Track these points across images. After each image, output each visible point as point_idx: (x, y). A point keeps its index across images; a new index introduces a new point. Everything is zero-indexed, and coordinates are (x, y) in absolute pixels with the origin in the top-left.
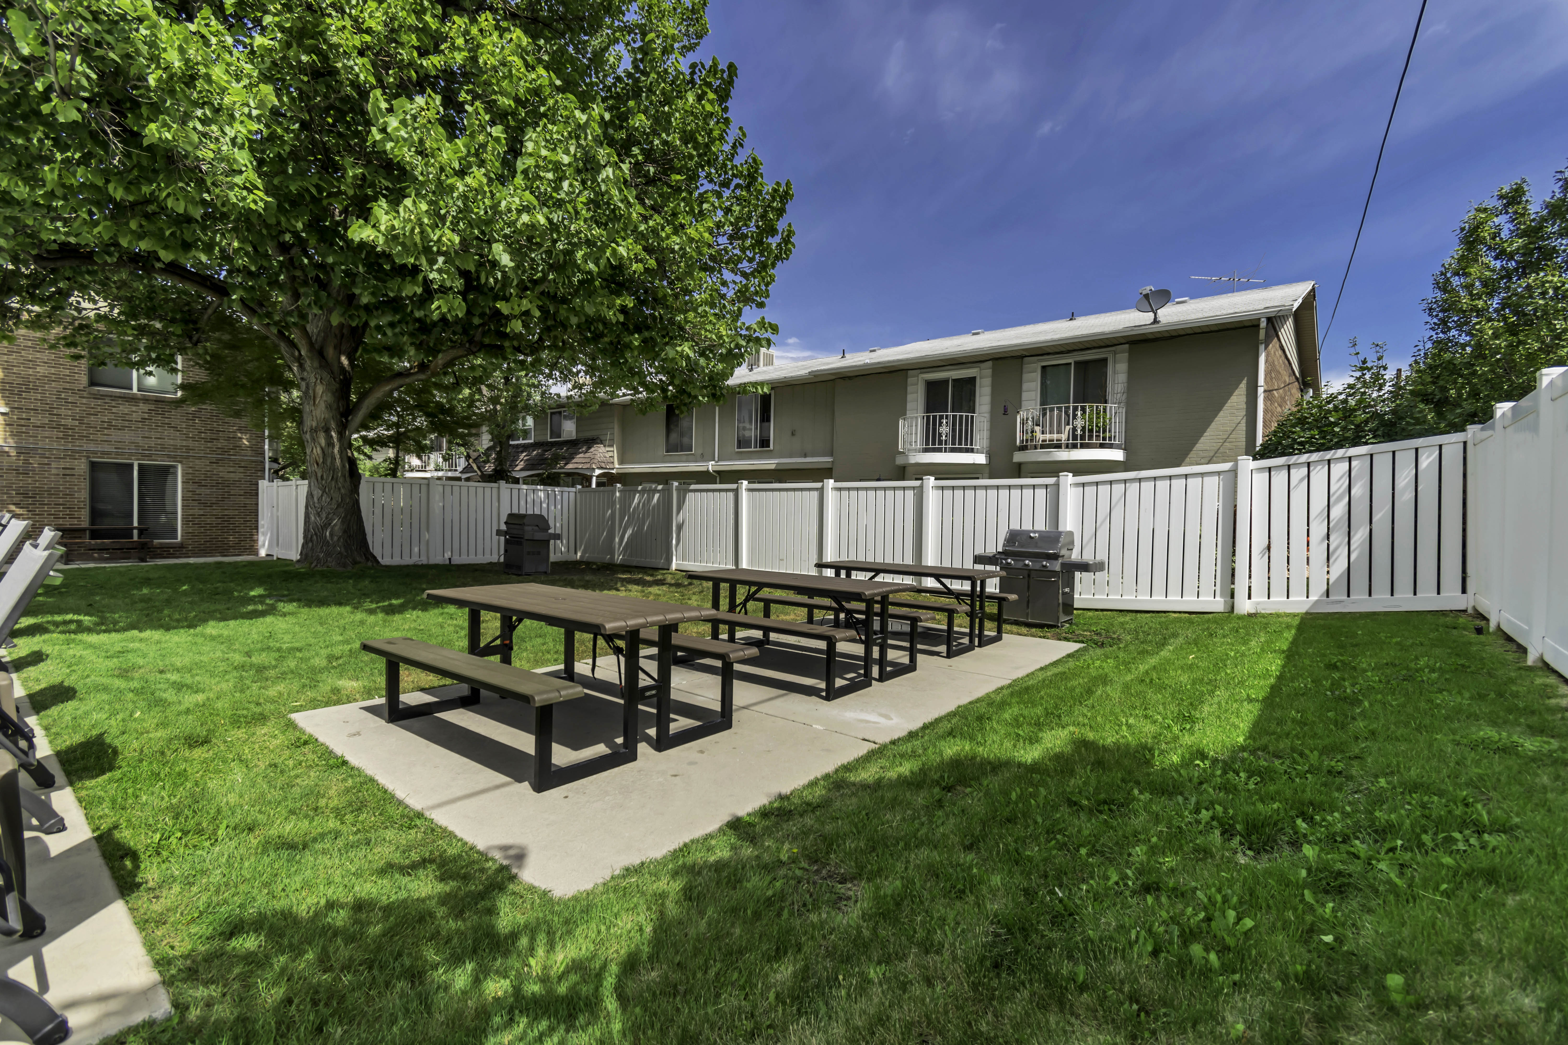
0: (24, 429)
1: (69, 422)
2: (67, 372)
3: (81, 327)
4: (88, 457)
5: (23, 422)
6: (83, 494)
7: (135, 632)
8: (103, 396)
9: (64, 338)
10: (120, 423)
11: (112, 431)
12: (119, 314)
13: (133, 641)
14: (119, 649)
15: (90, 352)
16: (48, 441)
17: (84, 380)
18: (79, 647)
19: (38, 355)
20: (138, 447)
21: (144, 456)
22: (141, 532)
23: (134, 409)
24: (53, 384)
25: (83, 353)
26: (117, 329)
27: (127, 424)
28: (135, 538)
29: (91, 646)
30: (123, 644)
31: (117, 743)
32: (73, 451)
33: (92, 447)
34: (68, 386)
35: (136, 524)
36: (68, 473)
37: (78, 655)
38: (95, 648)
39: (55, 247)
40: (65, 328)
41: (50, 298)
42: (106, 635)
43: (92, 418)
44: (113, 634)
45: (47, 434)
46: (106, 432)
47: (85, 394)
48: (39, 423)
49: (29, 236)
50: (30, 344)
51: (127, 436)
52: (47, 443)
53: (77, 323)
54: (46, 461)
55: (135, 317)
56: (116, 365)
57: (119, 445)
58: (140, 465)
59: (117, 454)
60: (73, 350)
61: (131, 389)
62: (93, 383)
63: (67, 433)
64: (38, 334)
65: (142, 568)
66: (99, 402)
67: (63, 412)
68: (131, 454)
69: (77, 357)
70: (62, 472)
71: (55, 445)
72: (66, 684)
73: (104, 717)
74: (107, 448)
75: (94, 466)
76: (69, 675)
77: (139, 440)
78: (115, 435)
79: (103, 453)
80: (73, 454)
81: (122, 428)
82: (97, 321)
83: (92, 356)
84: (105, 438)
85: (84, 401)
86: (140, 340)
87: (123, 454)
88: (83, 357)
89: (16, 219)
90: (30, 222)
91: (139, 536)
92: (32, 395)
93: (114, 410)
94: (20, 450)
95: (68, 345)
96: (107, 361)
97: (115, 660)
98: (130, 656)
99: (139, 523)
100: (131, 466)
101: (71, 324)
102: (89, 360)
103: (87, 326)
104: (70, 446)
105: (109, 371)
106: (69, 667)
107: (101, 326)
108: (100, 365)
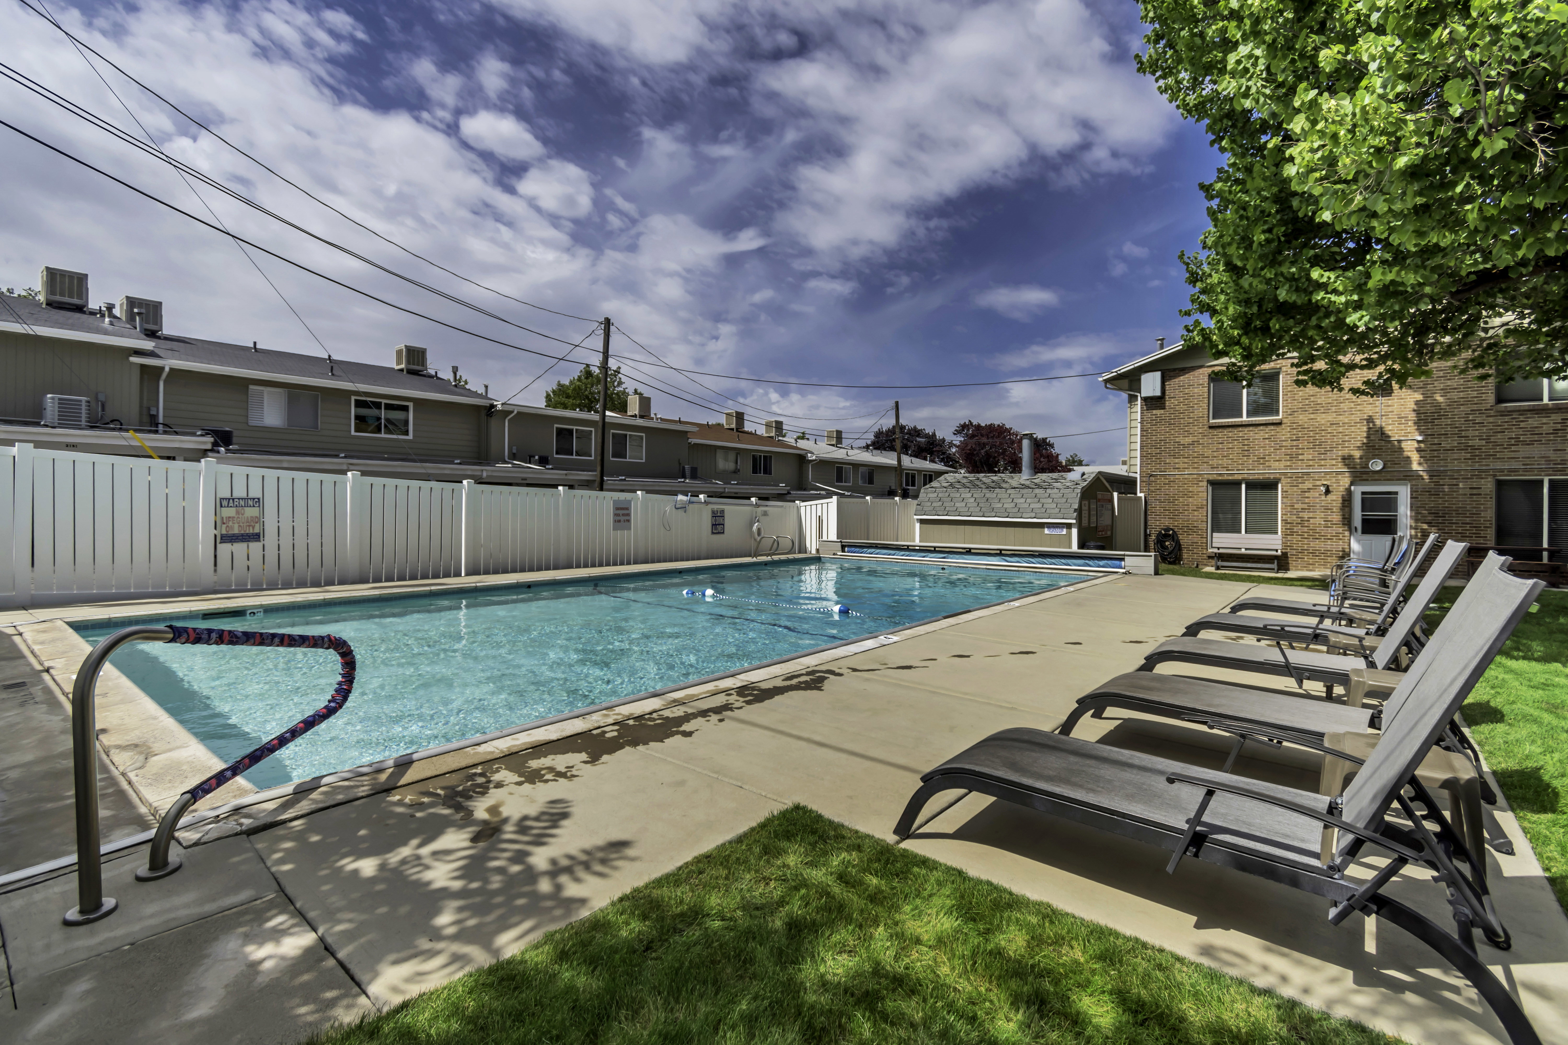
0: (1436, 454)
1: (1477, 442)
2: (1475, 394)
3: (1490, 346)
4: (1495, 476)
5: (1435, 447)
6: (1489, 514)
7: (1558, 666)
8: (1510, 412)
9: (1472, 360)
10: (1529, 438)
11: (1520, 447)
12: (1530, 323)
13: (1558, 676)
14: (1542, 680)
15: (1497, 370)
16: (1457, 463)
17: (1491, 398)
18: (1500, 670)
19: (1449, 383)
20: (1548, 460)
21: (1556, 471)
22: (1552, 555)
23: (1544, 420)
24: (1462, 408)
25: (1490, 372)
26: (1527, 340)
27: (1536, 437)
28: (1545, 560)
29: (1511, 671)
30: (1547, 676)
31: (1556, 783)
32: (1480, 471)
33: (1499, 465)
34: (1475, 407)
35: (1545, 545)
36: (1475, 492)
37: (1501, 677)
38: (1516, 674)
39: (1473, 277)
40: (1474, 351)
41: (1461, 327)
42: (1526, 662)
43: (1499, 436)
44: (1534, 663)
45: (1456, 456)
46: (1513, 448)
47: (1492, 413)
48: (1448, 447)
49: (1450, 276)
50: (1441, 374)
51: (1536, 451)
52: (1456, 465)
53: (1485, 345)
54: (1454, 482)
55: (1548, 322)
56: (1526, 378)
57: (1528, 461)
58: (1550, 481)
59: (1525, 470)
60: (1481, 371)
61: (1542, 400)
62: (1500, 400)
63: (1474, 453)
64: (1449, 364)
65: (1555, 594)
66: (1507, 419)
67: (1470, 433)
68: (1541, 470)
69: (1484, 377)
70: (1468, 492)
71: (1463, 467)
72: (1492, 704)
73: (1539, 750)
74: (1515, 465)
75: (1500, 484)
76: (1494, 696)
77: (1552, 455)
78: (1523, 451)
79: (1511, 471)
80: (1480, 474)
81: (1531, 443)
82: (1506, 337)
83: (1499, 373)
84: (1513, 455)
85: (1491, 420)
86: (1553, 346)
87: (1531, 470)
88: (1489, 376)
89: (1440, 266)
90: (1452, 264)
91: (1550, 558)
92: (1444, 421)
93: (1522, 425)
94: (1432, 474)
95: (1476, 367)
96: (1515, 376)
97: (1540, 692)
98: (1557, 691)
99: (1550, 543)
100: (1542, 482)
101: (1479, 346)
102: (1496, 377)
103: (1495, 345)
104: (1477, 466)
105: (1518, 384)
106: (1493, 688)
107: (1511, 341)
108: (1507, 381)
